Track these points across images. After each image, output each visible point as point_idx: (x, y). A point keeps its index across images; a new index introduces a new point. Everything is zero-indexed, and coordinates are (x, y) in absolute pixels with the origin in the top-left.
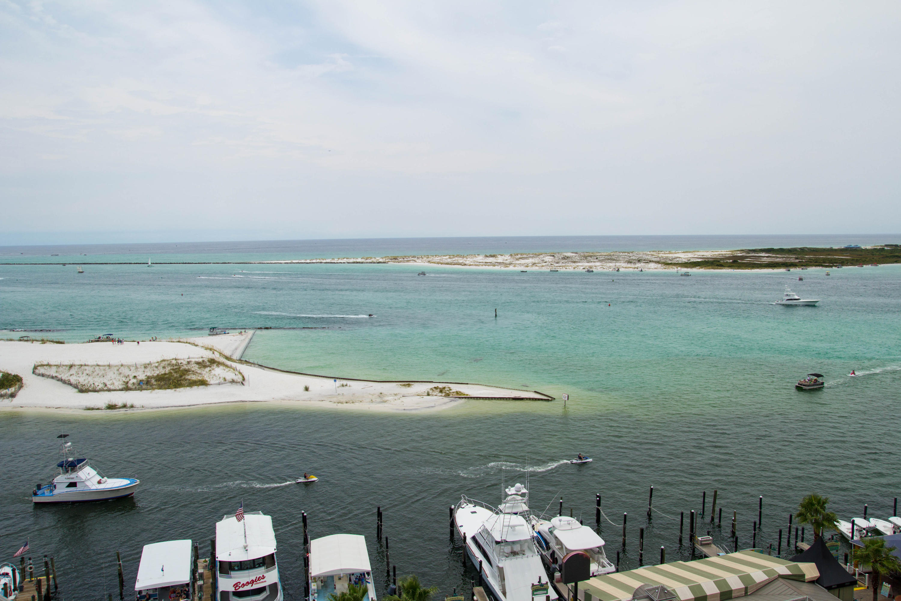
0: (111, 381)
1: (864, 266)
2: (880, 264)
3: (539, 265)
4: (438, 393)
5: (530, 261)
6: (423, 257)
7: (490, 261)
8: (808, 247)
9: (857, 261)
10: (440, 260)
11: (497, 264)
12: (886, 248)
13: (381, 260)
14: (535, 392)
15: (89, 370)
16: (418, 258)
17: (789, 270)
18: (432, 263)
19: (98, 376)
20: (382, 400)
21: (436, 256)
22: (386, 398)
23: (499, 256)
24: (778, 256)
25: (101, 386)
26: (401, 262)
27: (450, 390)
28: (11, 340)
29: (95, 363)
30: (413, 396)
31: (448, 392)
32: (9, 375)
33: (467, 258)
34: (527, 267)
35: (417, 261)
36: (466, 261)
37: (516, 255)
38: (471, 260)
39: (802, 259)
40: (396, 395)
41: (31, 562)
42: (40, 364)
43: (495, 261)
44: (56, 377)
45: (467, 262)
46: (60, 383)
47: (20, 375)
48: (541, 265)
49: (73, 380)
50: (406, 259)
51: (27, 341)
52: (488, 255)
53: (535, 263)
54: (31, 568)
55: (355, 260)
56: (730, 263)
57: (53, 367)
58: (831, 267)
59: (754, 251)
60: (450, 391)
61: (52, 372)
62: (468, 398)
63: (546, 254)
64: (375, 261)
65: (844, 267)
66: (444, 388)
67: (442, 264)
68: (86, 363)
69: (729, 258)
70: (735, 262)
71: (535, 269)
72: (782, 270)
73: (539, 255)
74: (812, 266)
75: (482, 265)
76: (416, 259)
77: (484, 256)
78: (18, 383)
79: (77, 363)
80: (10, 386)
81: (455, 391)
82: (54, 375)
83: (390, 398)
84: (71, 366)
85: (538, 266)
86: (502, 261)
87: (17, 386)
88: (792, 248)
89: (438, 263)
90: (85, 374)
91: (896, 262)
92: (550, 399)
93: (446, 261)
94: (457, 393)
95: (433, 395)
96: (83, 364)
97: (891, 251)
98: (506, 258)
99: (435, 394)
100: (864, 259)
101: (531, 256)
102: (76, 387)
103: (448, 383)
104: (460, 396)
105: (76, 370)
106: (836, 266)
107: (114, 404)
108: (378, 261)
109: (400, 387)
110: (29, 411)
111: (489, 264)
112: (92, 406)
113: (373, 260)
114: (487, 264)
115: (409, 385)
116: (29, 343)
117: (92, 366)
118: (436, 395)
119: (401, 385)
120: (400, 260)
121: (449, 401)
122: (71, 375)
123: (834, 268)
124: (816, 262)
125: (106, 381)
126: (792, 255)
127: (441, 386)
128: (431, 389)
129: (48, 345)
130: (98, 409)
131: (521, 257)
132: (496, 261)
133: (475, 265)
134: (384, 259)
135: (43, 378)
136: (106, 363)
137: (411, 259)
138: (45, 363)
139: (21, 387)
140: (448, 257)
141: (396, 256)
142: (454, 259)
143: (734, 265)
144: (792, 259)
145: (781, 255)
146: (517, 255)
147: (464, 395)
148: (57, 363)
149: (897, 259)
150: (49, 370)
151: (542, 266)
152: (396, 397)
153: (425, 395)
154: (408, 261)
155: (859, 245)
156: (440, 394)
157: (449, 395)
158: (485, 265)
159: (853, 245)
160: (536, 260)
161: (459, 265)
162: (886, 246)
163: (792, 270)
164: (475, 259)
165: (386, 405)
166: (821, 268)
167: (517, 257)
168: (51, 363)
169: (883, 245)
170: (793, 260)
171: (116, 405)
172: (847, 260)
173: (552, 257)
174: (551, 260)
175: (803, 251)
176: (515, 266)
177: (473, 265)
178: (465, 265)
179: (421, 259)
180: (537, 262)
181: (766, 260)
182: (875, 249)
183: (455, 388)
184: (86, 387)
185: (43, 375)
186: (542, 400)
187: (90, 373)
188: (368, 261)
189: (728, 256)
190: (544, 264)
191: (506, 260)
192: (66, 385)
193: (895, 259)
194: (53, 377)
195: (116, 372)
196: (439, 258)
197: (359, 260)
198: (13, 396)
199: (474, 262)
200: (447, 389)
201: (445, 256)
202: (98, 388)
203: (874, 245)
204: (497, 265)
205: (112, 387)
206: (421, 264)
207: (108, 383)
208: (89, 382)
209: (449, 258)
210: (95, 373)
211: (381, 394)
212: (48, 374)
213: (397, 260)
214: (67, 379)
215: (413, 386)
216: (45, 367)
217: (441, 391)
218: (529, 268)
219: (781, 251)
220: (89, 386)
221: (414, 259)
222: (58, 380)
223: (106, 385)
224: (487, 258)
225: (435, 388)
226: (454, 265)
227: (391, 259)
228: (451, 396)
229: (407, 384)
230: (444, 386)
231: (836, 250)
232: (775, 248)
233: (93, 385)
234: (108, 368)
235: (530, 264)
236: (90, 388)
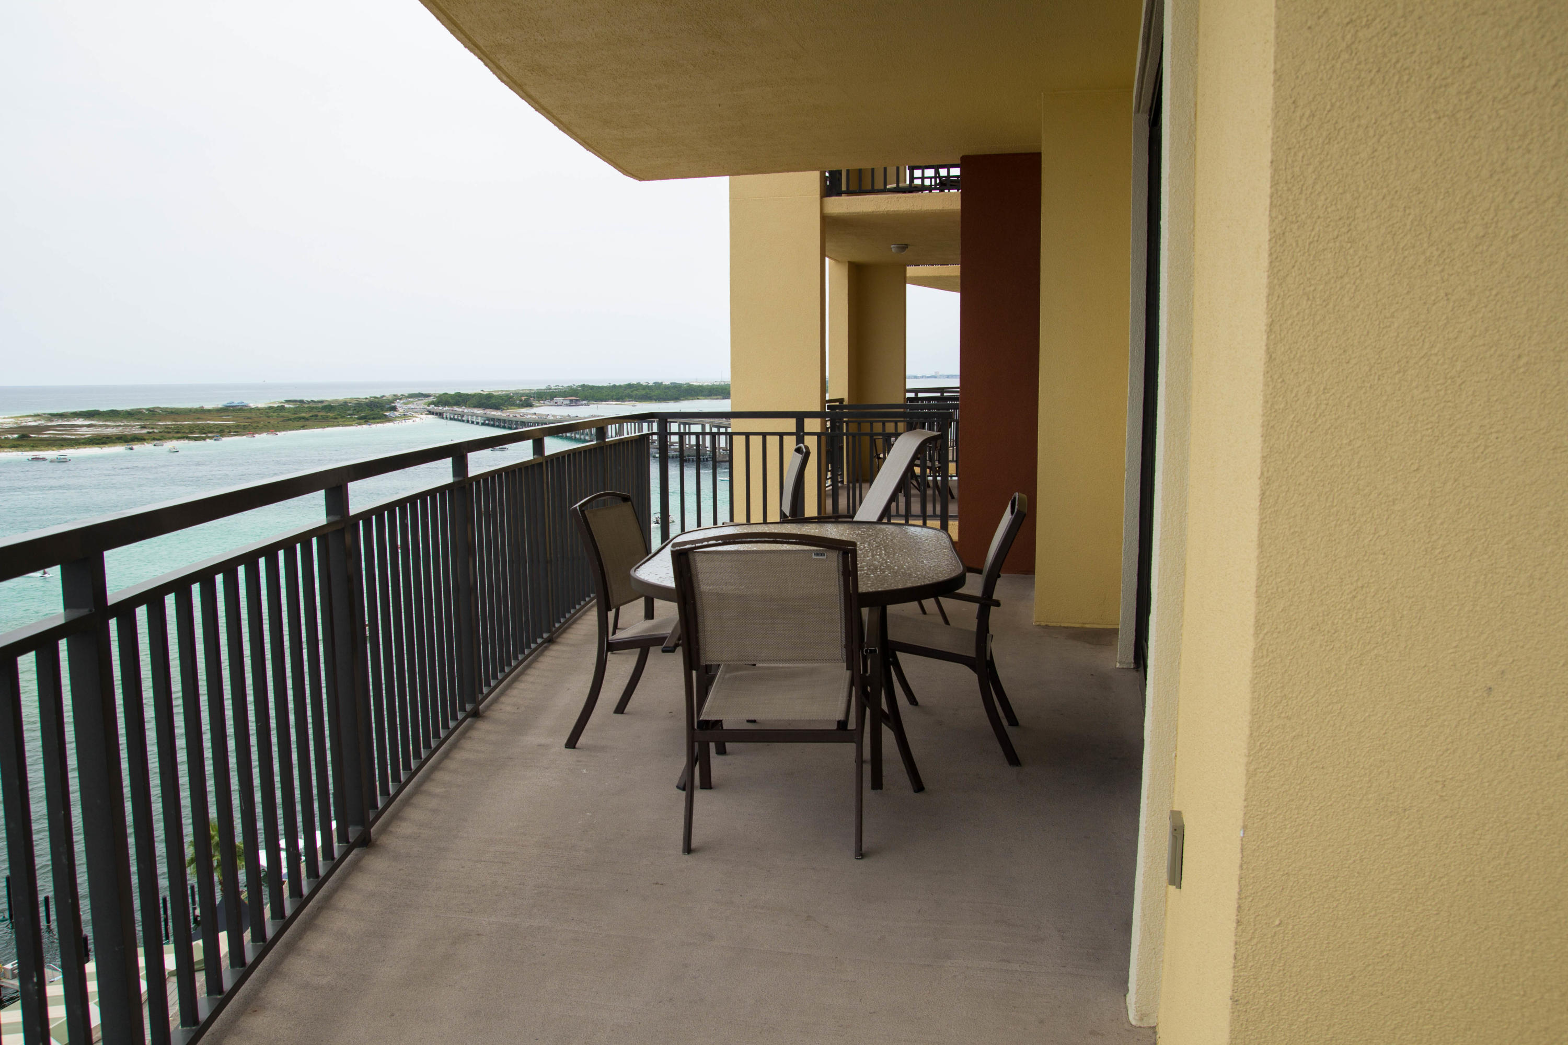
1: (257, 436)
2: (279, 431)
8: (162, 406)
9: (245, 427)
12: (287, 406)
17: (132, 449)
24: (108, 423)
39: (152, 428)
56: (14, 439)
58: (204, 439)
59: (62, 416)
65: (225, 439)
69: (11, 431)
70: (24, 437)
72: (119, 449)
74: (171, 439)
88: (133, 410)
91: (303, 427)
97: (295, 411)
100: (254, 425)
106: (211, 438)
123: (208, 441)
124: (177, 433)
126: (134, 421)
143: (23, 443)
144: (135, 428)
145: (114, 421)
149: (305, 423)
155: (246, 402)
159: (236, 403)
162: (288, 401)
163: (137, 447)
166: (187, 441)
169: (283, 400)
170: (137, 431)
172: (228, 427)
175: (153, 413)
181: (87, 432)
182: (270, 408)
189: (8, 426)
193: (301, 423)
203: (268, 401)
219: (113, 414)
231: (209, 411)
232: (102, 409)
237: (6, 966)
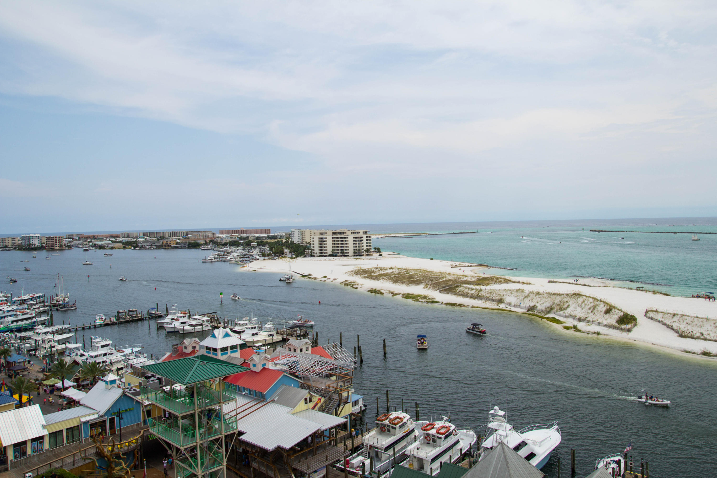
0: (708, 332)
15: (689, 320)
19: (697, 326)
25: (698, 335)
28: (631, 289)
29: (695, 315)
32: (628, 314)
41: (632, 459)
42: (650, 309)
44: (662, 321)
46: (664, 327)
47: (636, 316)
49: (675, 326)
51: (642, 290)
54: (631, 464)
57: (660, 313)
61: (659, 317)
68: (687, 314)
78: (634, 322)
79: (679, 312)
80: (628, 323)
82: (660, 320)
84: (674, 315)
87: (633, 324)
90: (685, 323)
96: (684, 314)
102: (677, 332)
105: (678, 318)
107: (708, 351)
110: (640, 344)
112: (689, 350)
116: (643, 293)
117: (692, 317)
122: (674, 322)
125: (703, 331)
129: (658, 296)
130: (694, 353)
135: (652, 321)
136: (705, 316)
138: (654, 309)
139: (635, 325)
148: (663, 311)
150: (657, 315)
168: (659, 310)
171: (710, 353)
184: (686, 334)
185: (652, 319)
187: (690, 322)
192: (669, 329)
194: (659, 321)
195: (713, 325)
198: (629, 330)
202: (695, 336)
205: (708, 337)
207: (704, 333)
208: (688, 330)
210: (694, 323)
212: (656, 318)
214: (670, 324)
216: (654, 312)
220: (688, 332)
222: (663, 324)
223: (703, 335)
233: (691, 333)
234: (705, 320)
236: (689, 335)
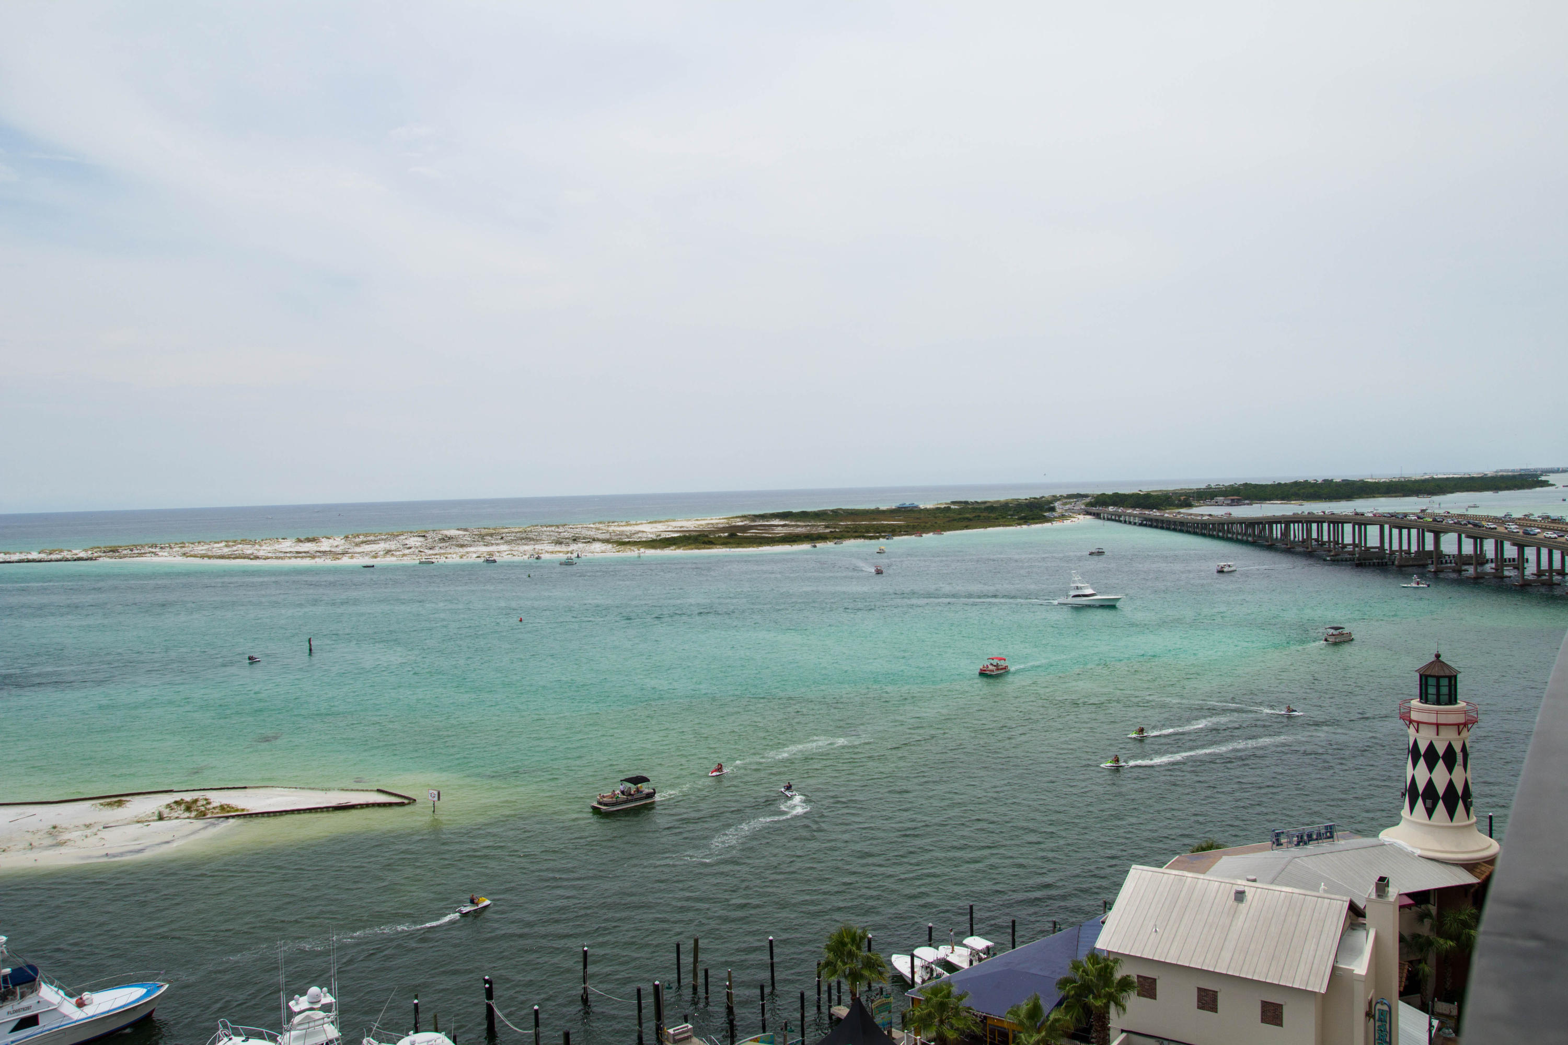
1: (924, 535)
2: (945, 531)
3: (398, 553)
4: (181, 812)
5: (382, 546)
6: (173, 545)
7: (306, 550)
8: (844, 508)
9: (914, 527)
10: (208, 550)
11: (318, 554)
12: (952, 507)
13: (83, 554)
14: (379, 791)
16: (161, 548)
17: (815, 546)
18: (191, 556)
20: (55, 842)
21: (199, 543)
22: (65, 836)
23: (323, 540)
24: (799, 523)
26: (125, 556)
27: (209, 803)
30: (128, 824)
31: (203, 809)
33: (261, 546)
34: (376, 557)
35: (160, 554)
36: (259, 550)
37: (355, 537)
38: (269, 548)
39: (835, 528)
40: (88, 826)
43: (316, 549)
45: (261, 553)
48: (401, 553)
50: (136, 552)
52: (302, 538)
53: (390, 551)
55: (23, 557)
56: (725, 537)
58: (878, 538)
59: (763, 517)
60: (208, 806)
62: (245, 815)
63: (411, 533)
64: (69, 557)
65: (896, 538)
66: (196, 801)
67: (210, 557)
69: (723, 530)
70: (732, 535)
71: (390, 560)
72: (806, 547)
73: (398, 536)
74: (849, 538)
75: (290, 558)
76: (157, 550)
77: (294, 540)
81: (218, 804)
83: (74, 835)
85: (396, 556)
86: (328, 549)
88: (819, 511)
89: (203, 557)
91: (967, 527)
92: (406, 801)
93: (219, 553)
94: (222, 808)
95: (170, 819)
97: (960, 512)
98: (338, 543)
99: (176, 815)
100: (923, 525)
101: (383, 537)
103: (204, 790)
104: (227, 812)
106: (884, 537)
108: (75, 557)
109: (100, 810)
111: (304, 554)
113: (66, 554)
114: (300, 555)
115: (120, 804)
118: (177, 818)
119: (102, 804)
120: (125, 552)
121: (205, 825)
123: (881, 539)
124: (856, 532)
126: (820, 522)
127: (188, 797)
128: (168, 806)
131: (365, 539)
132: (318, 549)
133: (277, 558)
134: (90, 552)
137: (147, 549)
140: (223, 544)
141: (116, 544)
142: (235, 548)
143: (731, 541)
144: (820, 527)
145: (804, 522)
146: (358, 536)
147: (237, 810)
149: (968, 523)
151: (404, 555)
152: (88, 832)
153: (154, 821)
154: (140, 555)
155: (916, 503)
156: (187, 814)
157: (204, 815)
158: (296, 557)
159: (907, 504)
160: (392, 545)
161: (244, 558)
162: (953, 503)
163: (820, 545)
164: (277, 547)
165: (63, 850)
166: (863, 540)
167: (357, 540)
169: (949, 501)
170: (821, 530)
172: (900, 526)
173: (422, 539)
174: (420, 544)
175: (837, 514)
176: (352, 557)
177: (272, 558)
178: (257, 558)
179: (168, 549)
180: (393, 547)
181: (781, 531)
182: (938, 509)
183: (218, 799)
186: (390, 805)
188: (54, 557)
189: (721, 526)
190: (407, 551)
191: (336, 546)
193: (965, 524)
196: (206, 547)
197: (34, 555)
199: (275, 551)
200: (200, 803)
201: (218, 543)
203: (936, 502)
204: (319, 557)
206: (167, 559)
209: (226, 546)
211: (55, 827)
213: (117, 554)
215: (128, 804)
217: (188, 809)
218: (379, 559)
219: (804, 515)
221: (154, 550)
224: (301, 544)
225: (176, 802)
226: (234, 558)
227: (105, 552)
228: (209, 816)
229: (116, 802)
230: (195, 798)
231: (884, 512)
232: (794, 511)
235: (382, 553)
237: (669, 1031)
